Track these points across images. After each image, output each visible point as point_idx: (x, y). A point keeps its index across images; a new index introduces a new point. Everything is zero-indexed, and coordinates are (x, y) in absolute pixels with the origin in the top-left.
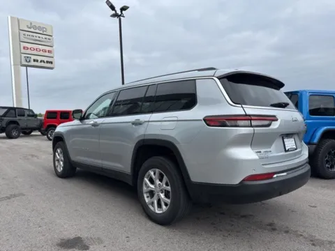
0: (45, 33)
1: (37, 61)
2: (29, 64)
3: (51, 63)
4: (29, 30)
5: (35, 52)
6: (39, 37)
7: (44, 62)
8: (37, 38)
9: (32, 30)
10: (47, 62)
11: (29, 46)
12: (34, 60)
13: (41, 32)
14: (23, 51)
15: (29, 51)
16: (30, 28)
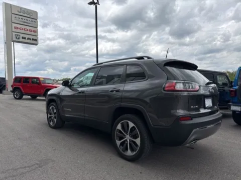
0: (31, 17)
1: (25, 38)
2: (18, 40)
3: (36, 40)
4: (19, 14)
5: (23, 31)
6: (27, 20)
7: (30, 39)
8: (26, 21)
9: (21, 14)
10: (33, 39)
11: (19, 26)
12: (23, 38)
13: (29, 16)
14: (14, 30)
15: (18, 31)
16: (20, 12)
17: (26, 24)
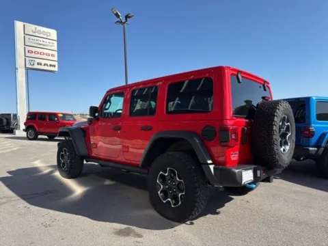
0: (49, 38)
1: (41, 64)
2: (33, 67)
3: (54, 66)
4: (34, 34)
5: (39, 56)
6: (43, 41)
7: (47, 65)
8: (41, 43)
10: (51, 65)
11: (34, 49)
12: (38, 64)
14: (27, 54)
15: (33, 55)
16: (35, 32)
17: (42, 46)
